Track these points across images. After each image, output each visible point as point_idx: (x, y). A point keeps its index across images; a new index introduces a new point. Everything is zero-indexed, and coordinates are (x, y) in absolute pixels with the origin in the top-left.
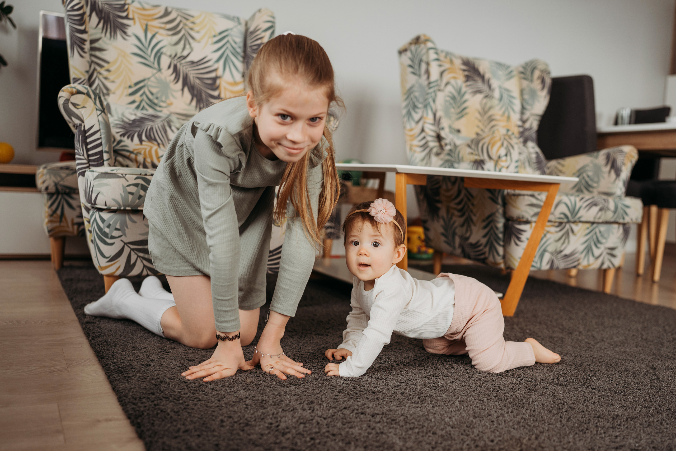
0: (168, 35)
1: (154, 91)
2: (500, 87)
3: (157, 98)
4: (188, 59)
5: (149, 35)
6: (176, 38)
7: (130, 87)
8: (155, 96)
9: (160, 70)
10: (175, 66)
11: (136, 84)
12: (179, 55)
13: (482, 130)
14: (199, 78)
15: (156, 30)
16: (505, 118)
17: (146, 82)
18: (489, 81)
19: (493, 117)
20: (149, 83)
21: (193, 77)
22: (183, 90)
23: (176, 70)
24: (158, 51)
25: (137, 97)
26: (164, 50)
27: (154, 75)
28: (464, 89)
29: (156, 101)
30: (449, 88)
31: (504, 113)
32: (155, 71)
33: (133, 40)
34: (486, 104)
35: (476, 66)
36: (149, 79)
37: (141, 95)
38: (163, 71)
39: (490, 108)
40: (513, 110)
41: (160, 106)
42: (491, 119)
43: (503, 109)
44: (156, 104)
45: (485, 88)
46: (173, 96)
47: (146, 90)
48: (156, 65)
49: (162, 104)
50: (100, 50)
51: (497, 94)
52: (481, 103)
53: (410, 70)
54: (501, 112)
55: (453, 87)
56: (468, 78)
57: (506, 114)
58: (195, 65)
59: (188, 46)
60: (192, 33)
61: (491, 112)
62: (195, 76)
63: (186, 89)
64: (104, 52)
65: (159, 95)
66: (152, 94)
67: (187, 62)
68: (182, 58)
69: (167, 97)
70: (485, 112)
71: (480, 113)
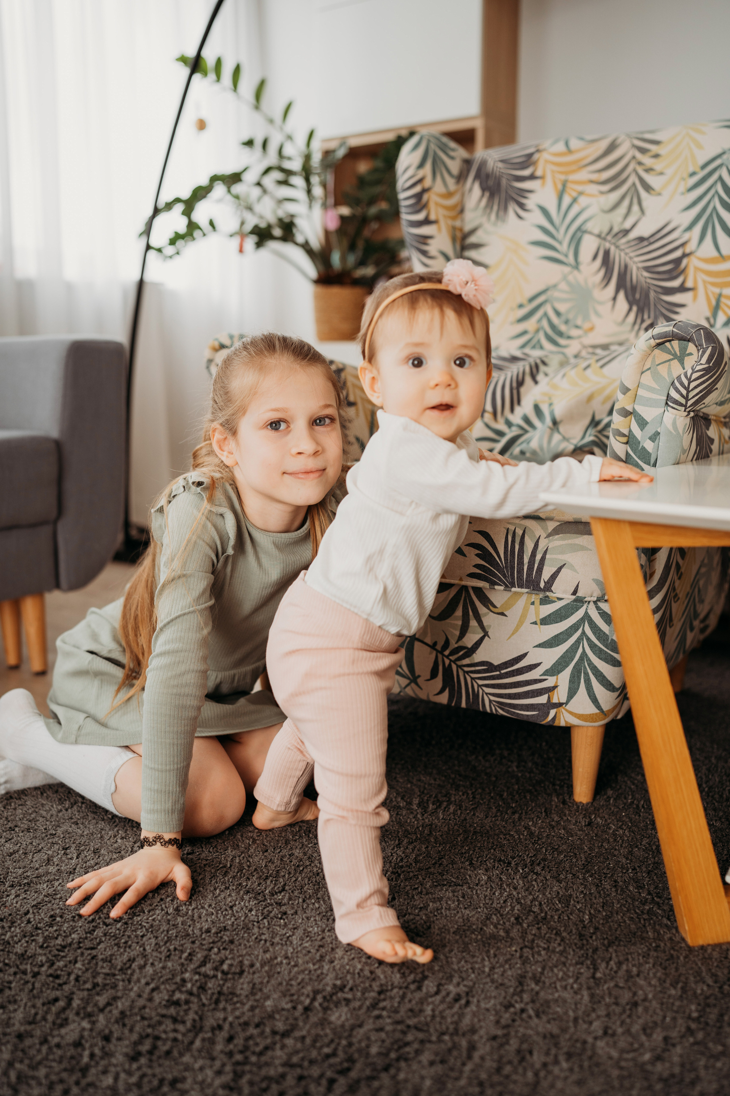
0: (602, 193)
1: (562, 308)
3: (567, 322)
4: (633, 235)
5: (567, 200)
6: (615, 196)
7: (521, 306)
8: (563, 318)
9: (576, 266)
10: (607, 253)
11: (531, 300)
12: (616, 230)
14: (647, 269)
15: (580, 188)
17: (549, 293)
20: (556, 294)
21: (638, 268)
22: (614, 299)
23: (607, 261)
24: (579, 229)
25: (531, 325)
26: (589, 226)
27: (565, 278)
29: (563, 328)
32: (566, 269)
33: (537, 218)
36: (555, 286)
37: (539, 321)
38: (582, 267)
41: (569, 337)
44: (561, 334)
46: (597, 314)
47: (548, 308)
48: (571, 259)
49: (574, 332)
50: (477, 246)
58: (645, 243)
59: (636, 208)
60: (649, 178)
62: (641, 265)
63: (621, 295)
64: (482, 250)
65: (571, 316)
66: (558, 314)
67: (629, 242)
68: (620, 235)
69: (586, 317)
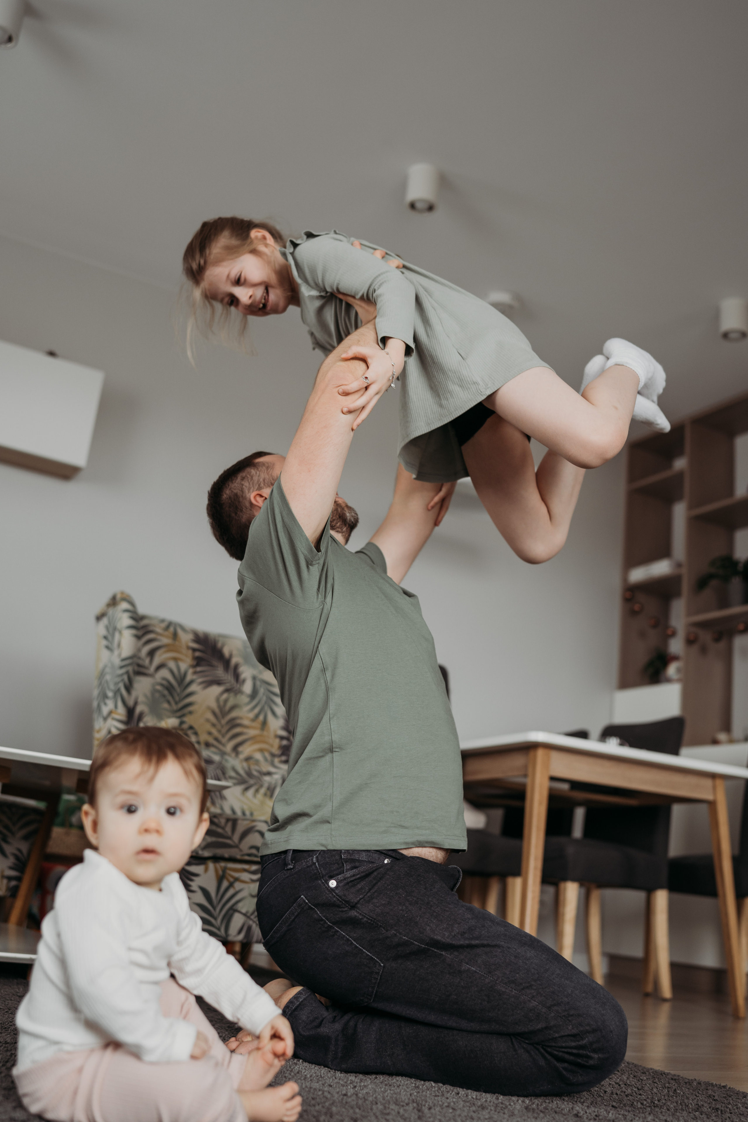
2: (254, 678)
13: (216, 739)
16: (257, 724)
18: (236, 667)
19: (238, 721)
28: (189, 677)
30: (164, 673)
31: (257, 716)
34: (226, 701)
35: (219, 645)
39: (233, 708)
40: (274, 713)
42: (233, 724)
43: (256, 711)
45: (229, 678)
51: (247, 688)
52: (218, 700)
53: (104, 642)
54: (251, 715)
55: (171, 671)
56: (198, 662)
57: (261, 718)
61: (234, 714)
70: (224, 714)
71: (214, 713)
